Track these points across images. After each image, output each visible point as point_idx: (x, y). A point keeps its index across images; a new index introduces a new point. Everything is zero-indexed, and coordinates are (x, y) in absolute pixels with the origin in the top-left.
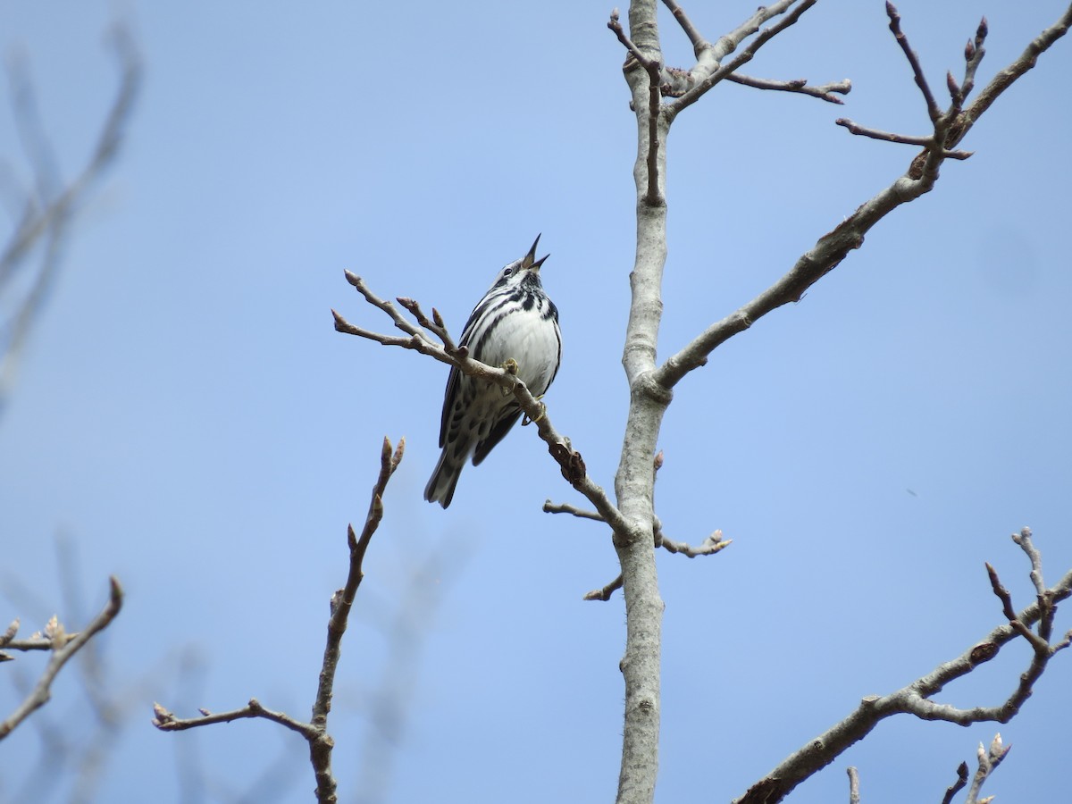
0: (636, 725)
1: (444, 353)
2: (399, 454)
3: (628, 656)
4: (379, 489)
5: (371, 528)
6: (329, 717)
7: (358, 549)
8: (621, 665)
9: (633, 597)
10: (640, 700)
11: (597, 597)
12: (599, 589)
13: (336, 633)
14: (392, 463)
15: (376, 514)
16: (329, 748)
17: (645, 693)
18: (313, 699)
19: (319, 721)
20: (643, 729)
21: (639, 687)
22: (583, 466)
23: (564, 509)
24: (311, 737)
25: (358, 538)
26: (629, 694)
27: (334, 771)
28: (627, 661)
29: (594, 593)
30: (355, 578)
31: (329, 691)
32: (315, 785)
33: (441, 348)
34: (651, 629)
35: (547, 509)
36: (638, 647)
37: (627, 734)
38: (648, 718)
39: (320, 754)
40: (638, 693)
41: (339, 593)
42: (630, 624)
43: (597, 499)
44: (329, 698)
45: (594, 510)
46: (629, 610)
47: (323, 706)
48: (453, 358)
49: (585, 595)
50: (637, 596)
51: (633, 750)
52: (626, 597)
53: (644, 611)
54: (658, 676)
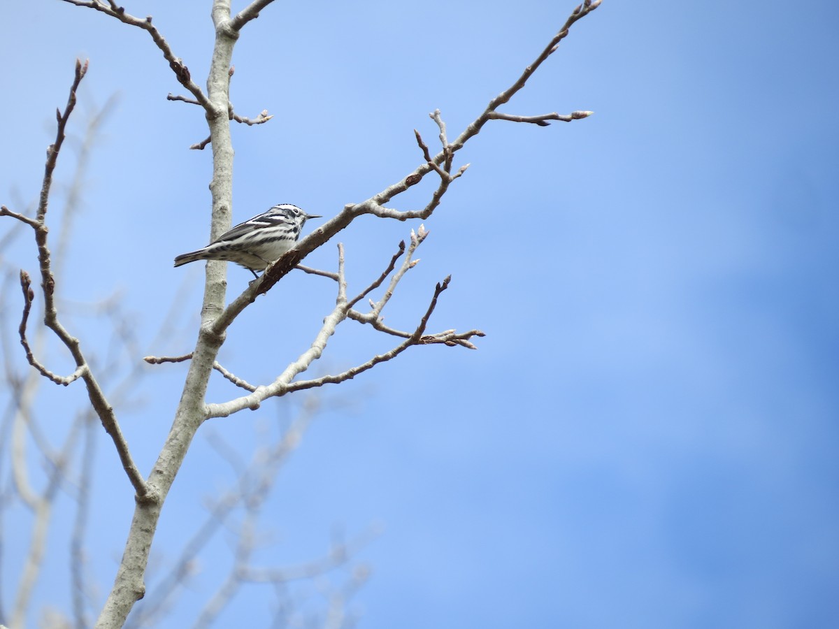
0: (218, 220)
1: (111, 10)
2: (86, 69)
3: (214, 181)
4: (74, 88)
5: (69, 110)
6: (46, 216)
7: (62, 122)
8: (210, 186)
9: (216, 148)
10: (221, 206)
11: (197, 148)
12: (198, 143)
13: (50, 168)
14: (81, 73)
15: (73, 101)
16: (46, 233)
17: (224, 202)
18: (37, 206)
19: (40, 218)
20: (222, 222)
21: (220, 198)
22: (189, 74)
23: (179, 99)
24: (36, 227)
25: (62, 115)
26: (214, 203)
27: (48, 246)
28: (213, 184)
29: (196, 145)
30: (61, 138)
31: (45, 202)
32: (38, 254)
33: (109, 7)
34: (227, 166)
35: (169, 98)
36: (219, 176)
37: (213, 225)
38: (225, 216)
39: (41, 236)
40: (219, 202)
41: (51, 146)
42: (215, 163)
43: (197, 93)
44: (46, 205)
45: (195, 99)
46: (215, 156)
47: (43, 210)
48: (115, 13)
49: (190, 147)
50: (219, 147)
51: (216, 234)
52: (213, 148)
53: (223, 156)
54: (231, 193)
